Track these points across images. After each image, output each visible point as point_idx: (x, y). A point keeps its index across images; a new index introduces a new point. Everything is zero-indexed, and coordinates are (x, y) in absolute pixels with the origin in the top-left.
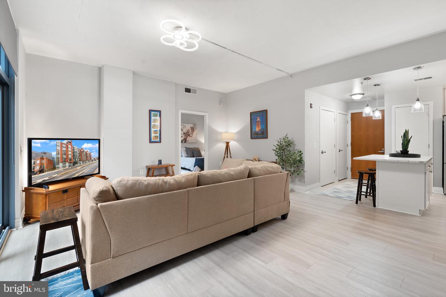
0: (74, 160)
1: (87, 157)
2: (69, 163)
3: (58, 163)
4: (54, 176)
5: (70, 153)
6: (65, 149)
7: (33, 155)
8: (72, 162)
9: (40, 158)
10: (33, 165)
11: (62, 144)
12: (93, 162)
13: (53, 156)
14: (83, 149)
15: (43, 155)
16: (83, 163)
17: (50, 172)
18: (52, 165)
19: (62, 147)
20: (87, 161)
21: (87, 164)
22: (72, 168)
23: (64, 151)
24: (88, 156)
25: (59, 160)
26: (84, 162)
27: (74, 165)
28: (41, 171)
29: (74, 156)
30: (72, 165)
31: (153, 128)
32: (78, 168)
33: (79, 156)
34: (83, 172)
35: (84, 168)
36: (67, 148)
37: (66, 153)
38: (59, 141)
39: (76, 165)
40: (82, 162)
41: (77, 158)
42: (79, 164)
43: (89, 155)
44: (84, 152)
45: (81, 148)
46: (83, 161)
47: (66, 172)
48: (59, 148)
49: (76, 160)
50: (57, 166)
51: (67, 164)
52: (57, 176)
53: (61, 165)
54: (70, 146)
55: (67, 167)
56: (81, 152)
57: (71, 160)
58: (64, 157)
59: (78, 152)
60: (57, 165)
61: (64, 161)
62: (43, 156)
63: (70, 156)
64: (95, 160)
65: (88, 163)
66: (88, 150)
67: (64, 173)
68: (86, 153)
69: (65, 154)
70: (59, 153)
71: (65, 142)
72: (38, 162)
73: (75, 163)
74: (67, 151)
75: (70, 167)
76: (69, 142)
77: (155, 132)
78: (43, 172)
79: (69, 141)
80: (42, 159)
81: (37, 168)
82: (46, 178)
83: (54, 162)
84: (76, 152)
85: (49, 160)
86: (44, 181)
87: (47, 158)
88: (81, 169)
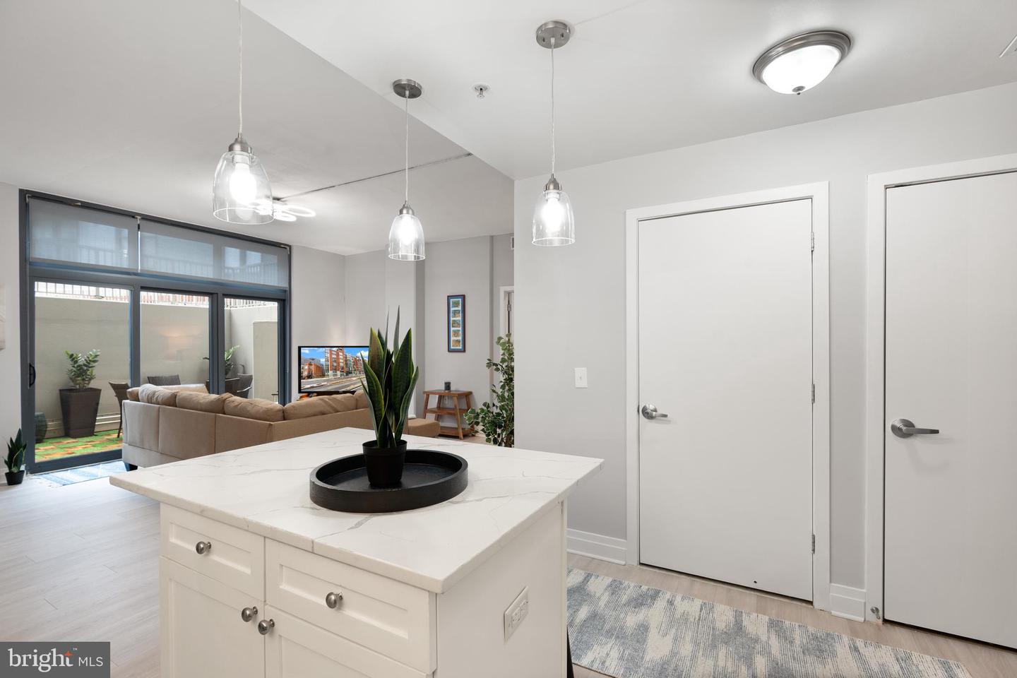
0: (346, 369)
3: (328, 371)
4: (323, 384)
5: (341, 361)
6: (335, 358)
7: (302, 361)
8: (345, 371)
9: (308, 364)
10: (302, 371)
11: (331, 351)
13: (322, 363)
15: (311, 361)
17: (319, 379)
18: (321, 372)
19: (331, 354)
22: (345, 378)
23: (333, 358)
25: (328, 367)
27: (347, 375)
28: (309, 377)
29: (346, 364)
30: (345, 374)
31: (453, 327)
33: (354, 365)
36: (338, 355)
37: (337, 360)
38: (329, 348)
39: (350, 375)
40: (358, 372)
41: (351, 367)
42: (354, 375)
47: (337, 382)
48: (328, 355)
51: (339, 373)
53: (331, 373)
54: (341, 354)
55: (339, 377)
57: (343, 368)
58: (335, 364)
60: (326, 372)
61: (335, 369)
63: (341, 365)
67: (334, 382)
69: (335, 361)
70: (328, 360)
71: (334, 349)
72: (306, 367)
73: (348, 373)
75: (342, 377)
76: (339, 350)
77: (456, 333)
78: (312, 378)
79: (340, 348)
80: (310, 364)
81: (305, 374)
82: (315, 385)
83: (323, 370)
84: (350, 360)
85: (317, 366)
86: (312, 387)
87: (315, 364)
88: (358, 381)
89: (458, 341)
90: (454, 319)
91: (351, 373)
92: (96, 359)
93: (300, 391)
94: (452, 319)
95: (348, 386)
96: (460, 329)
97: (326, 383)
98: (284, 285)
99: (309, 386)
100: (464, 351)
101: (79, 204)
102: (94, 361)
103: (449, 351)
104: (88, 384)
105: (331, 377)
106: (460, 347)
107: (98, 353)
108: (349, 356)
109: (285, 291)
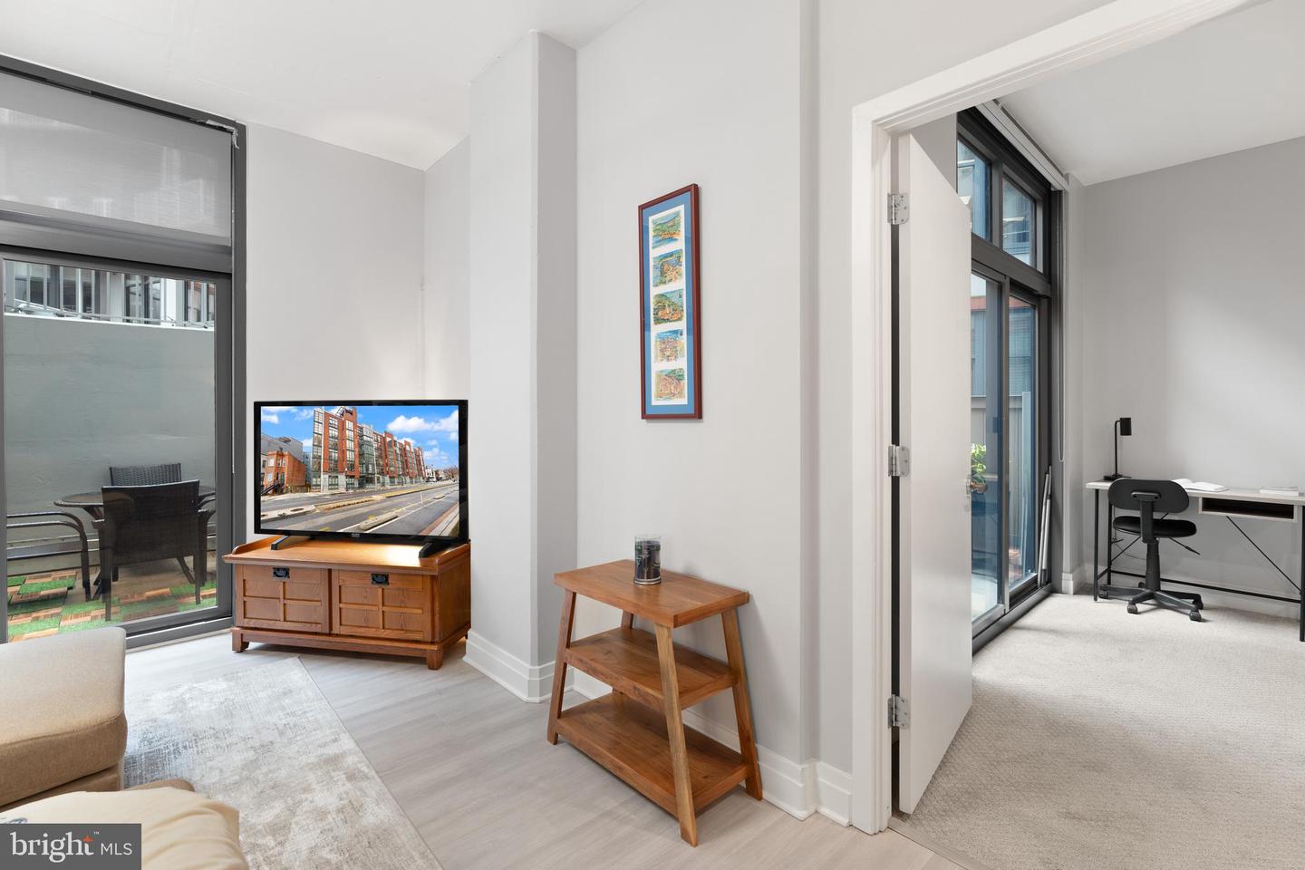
0: (360, 470)
1: (405, 464)
2: (347, 476)
3: (318, 473)
4: (306, 509)
5: (350, 445)
6: (337, 433)
7: (263, 443)
8: (357, 476)
9: (275, 452)
10: (262, 470)
11: (327, 416)
12: (429, 485)
13: (304, 450)
14: (391, 435)
15: (283, 445)
16: (392, 483)
17: (297, 495)
18: (303, 476)
19: (327, 426)
20: (408, 479)
21: (407, 488)
22: (355, 495)
23: (332, 437)
24: (412, 460)
25: (320, 463)
26: (396, 480)
27: (361, 485)
28: (278, 489)
29: (361, 455)
30: (356, 485)
31: (658, 319)
32: (375, 497)
33: (379, 457)
34: (394, 514)
35: (397, 500)
36: (342, 428)
37: (339, 445)
38: (321, 409)
39: (369, 487)
40: (387, 479)
41: (373, 465)
42: (377, 486)
43: (413, 456)
44: (395, 445)
45: (386, 433)
46: (394, 477)
47: (338, 504)
48: (320, 429)
49: (367, 469)
50: (314, 480)
51: (342, 479)
52: (314, 510)
53: (324, 479)
54: (349, 425)
55: (342, 490)
56: (386, 445)
57: (352, 466)
58: (335, 455)
59: (375, 445)
60: (314, 477)
61: (334, 469)
62: (281, 449)
63: (350, 456)
64: (438, 479)
65: (409, 486)
66: (408, 440)
67: (332, 506)
68: (403, 450)
69: (335, 447)
70: (320, 442)
71: (336, 411)
72: (272, 462)
73: (366, 480)
74: (342, 438)
75: (351, 491)
76: (347, 411)
77: (669, 344)
78: (282, 493)
79: (348, 408)
80: (280, 455)
81: (269, 480)
82: (288, 512)
83: (307, 469)
84: (369, 444)
85: (295, 459)
86: (283, 517)
87: (290, 455)
88: (385, 504)
89: (674, 376)
90: (662, 289)
91: (370, 480)
93: (258, 526)
94: (654, 291)
95: (364, 517)
96: (682, 325)
97: (312, 507)
99: (274, 514)
100: (698, 414)
103: (645, 416)
105: (325, 492)
106: (683, 400)
108: (368, 430)
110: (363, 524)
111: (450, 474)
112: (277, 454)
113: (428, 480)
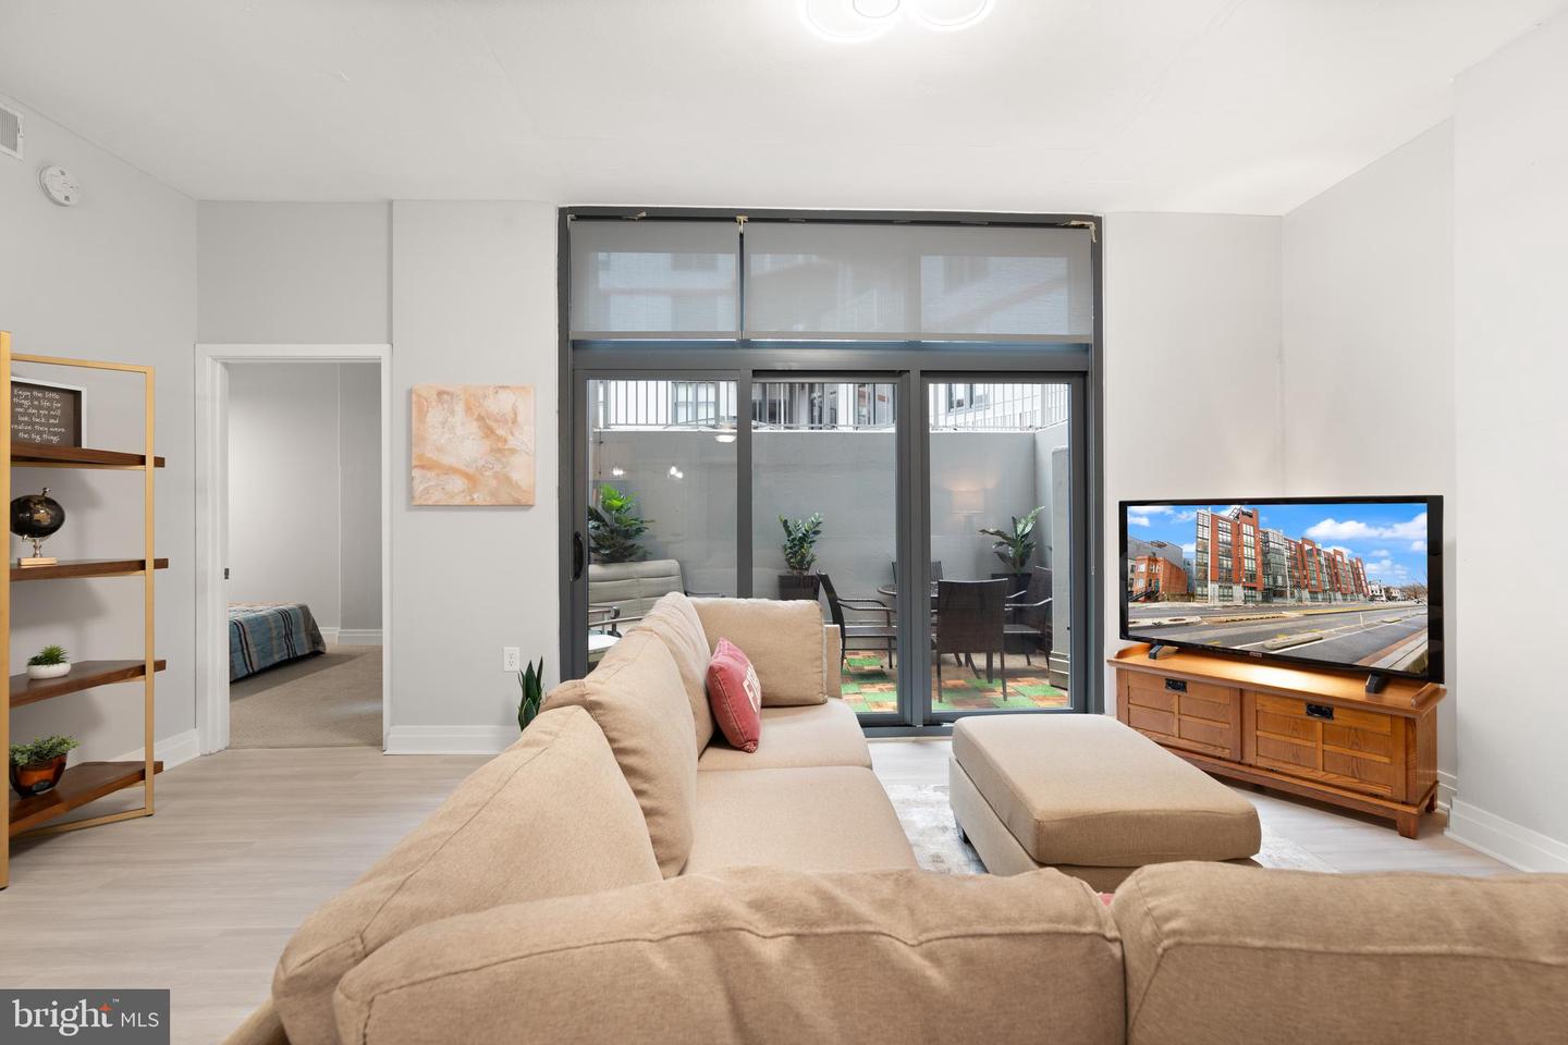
0: (1267, 581)
2: (1245, 587)
3: (1204, 582)
4: (1189, 620)
5: (1248, 552)
6: (1229, 539)
7: (1131, 547)
8: (1260, 588)
9: (1147, 557)
10: (1130, 575)
11: (1215, 519)
12: (1374, 605)
13: (1185, 556)
14: (1311, 543)
15: (1156, 549)
16: (1314, 599)
17: (1177, 604)
18: (1184, 584)
19: (1215, 530)
20: (1339, 595)
21: (1337, 606)
22: (1257, 609)
23: (1223, 543)
24: (1345, 573)
25: (1206, 571)
26: (1320, 596)
27: (1266, 599)
28: (1151, 595)
29: (1266, 564)
30: (1259, 598)
32: (1287, 614)
33: (1294, 567)
34: (1317, 634)
35: (1321, 620)
36: (1237, 532)
37: (1234, 550)
38: (1207, 511)
39: (1277, 602)
40: (1306, 594)
41: (1284, 576)
42: (1290, 602)
43: (1348, 568)
44: (1319, 554)
45: (1303, 539)
46: (1316, 593)
47: (1234, 618)
48: (1207, 533)
49: (1275, 580)
50: (1199, 589)
51: (1238, 591)
52: (1199, 622)
53: (1212, 588)
54: (1247, 529)
55: (1239, 602)
56: (1303, 556)
57: (1252, 577)
58: (1227, 563)
59: (1287, 553)
60: (1199, 585)
61: (1227, 579)
62: (1154, 554)
63: (1249, 565)
64: (1390, 598)
65: (1339, 603)
66: (1339, 549)
67: (1224, 619)
68: (1332, 561)
69: (1228, 555)
70: (1205, 548)
71: (1228, 512)
72: (1143, 568)
73: (1272, 593)
74: (1237, 544)
75: (1250, 605)
76: (1244, 513)
78: (1156, 600)
79: (1245, 508)
80: (1153, 560)
81: (1139, 585)
82: (1165, 621)
83: (1190, 578)
84: (1278, 552)
85: (1172, 565)
86: (1158, 626)
87: (1165, 560)
88: (1305, 622)
91: (1279, 593)
92: (817, 529)
93: (1124, 632)
95: (1272, 636)
97: (1196, 619)
98: (1084, 331)
99: (1148, 622)
101: (644, 214)
102: (816, 533)
104: (807, 569)
105: (1215, 603)
107: (821, 520)
108: (1277, 538)
109: (1085, 348)
110: (1269, 643)
111: (1411, 593)
112: (1149, 559)
113: (1372, 599)
